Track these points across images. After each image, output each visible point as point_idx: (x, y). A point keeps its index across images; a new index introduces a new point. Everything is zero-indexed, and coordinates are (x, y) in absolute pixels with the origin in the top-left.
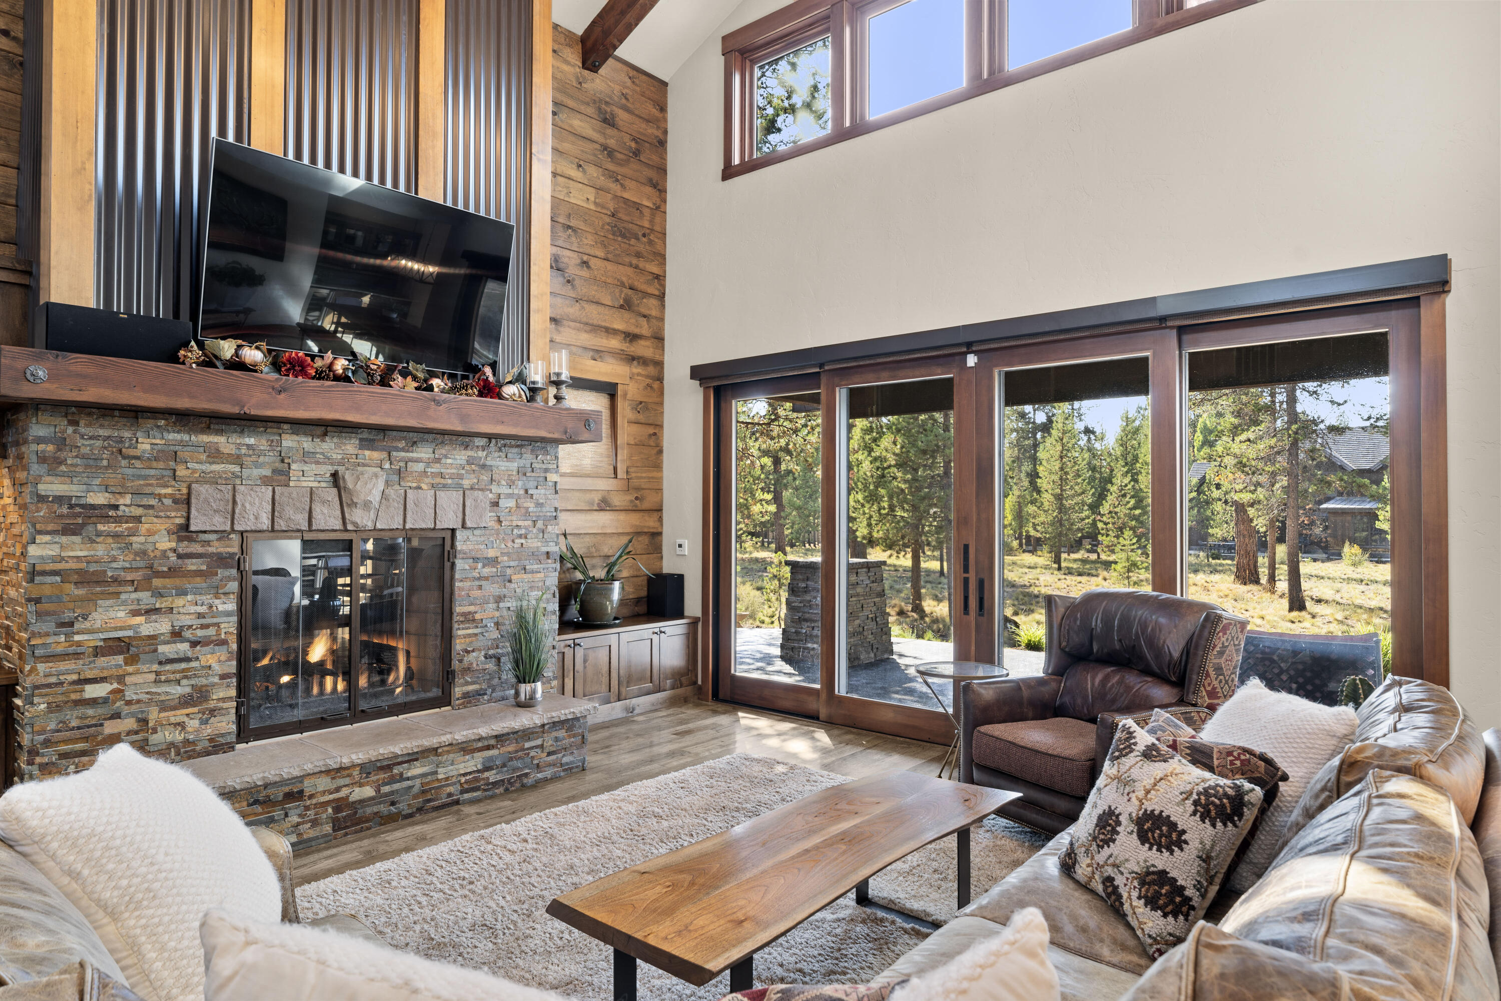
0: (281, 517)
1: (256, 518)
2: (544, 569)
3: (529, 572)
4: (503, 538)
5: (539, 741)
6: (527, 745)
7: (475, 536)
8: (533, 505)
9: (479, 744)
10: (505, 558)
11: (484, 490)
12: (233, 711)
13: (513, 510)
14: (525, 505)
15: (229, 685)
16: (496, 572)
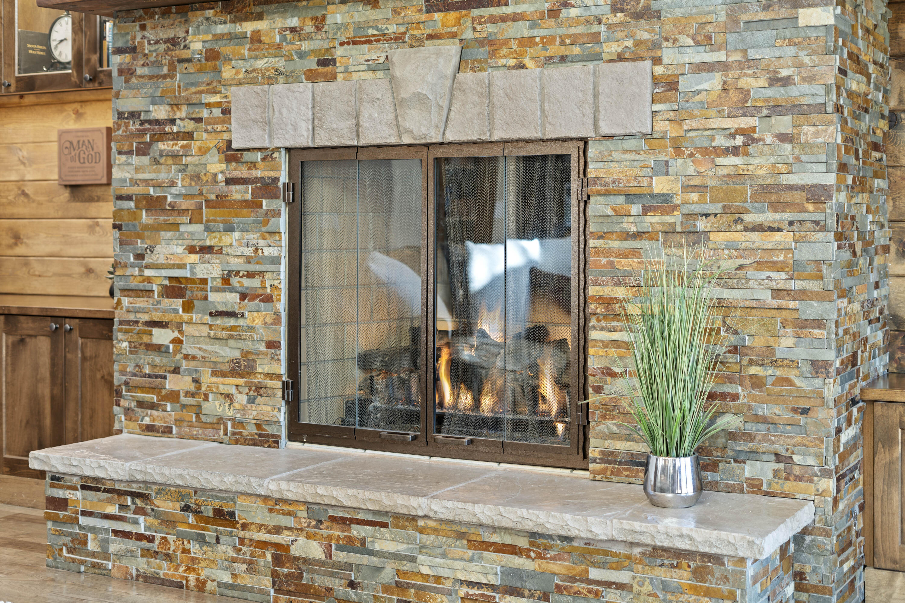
0: (321, 127)
1: (295, 130)
2: (791, 224)
3: (753, 229)
4: (692, 155)
5: (623, 577)
6: (594, 574)
7: (626, 151)
8: (762, 82)
9: (495, 538)
10: (695, 197)
11: (642, 59)
12: (280, 393)
13: (714, 96)
14: (743, 83)
15: (274, 358)
16: (672, 225)
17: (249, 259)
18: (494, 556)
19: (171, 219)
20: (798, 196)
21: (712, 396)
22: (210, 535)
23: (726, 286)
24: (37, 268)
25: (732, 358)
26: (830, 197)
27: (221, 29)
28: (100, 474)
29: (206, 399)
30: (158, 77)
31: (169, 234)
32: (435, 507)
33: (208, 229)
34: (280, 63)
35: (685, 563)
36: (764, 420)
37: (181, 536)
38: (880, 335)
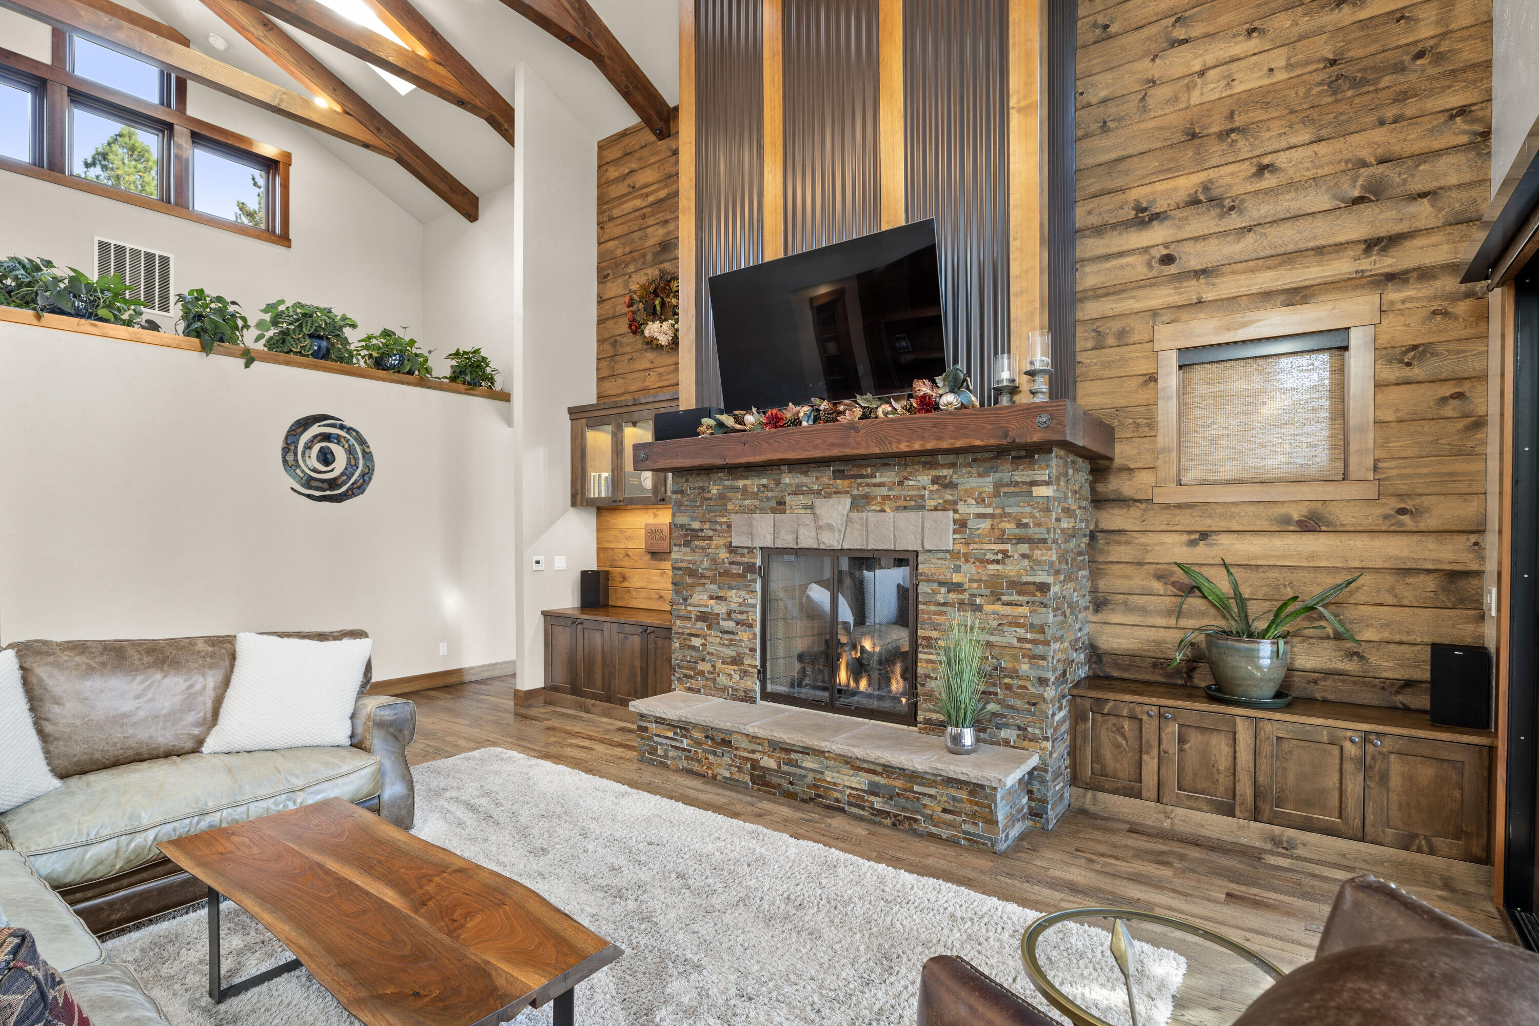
0: (778, 538)
1: (765, 538)
2: (1028, 603)
3: (1007, 604)
4: (974, 563)
5: (932, 791)
6: (917, 788)
7: (938, 559)
8: (1012, 525)
9: (865, 765)
10: (975, 585)
11: (948, 510)
12: (756, 676)
13: (986, 531)
14: (1002, 525)
15: (754, 657)
16: (963, 600)
17: (740, 605)
18: (865, 774)
19: (701, 581)
20: (1031, 587)
21: (983, 693)
22: (719, 751)
23: (992, 634)
24: (634, 594)
25: (994, 673)
26: (1049, 590)
27: (727, 483)
28: (664, 716)
29: (718, 676)
30: (695, 506)
31: (700, 589)
32: (834, 748)
33: (719, 588)
34: (757, 502)
35: (964, 787)
36: (1012, 707)
37: (704, 751)
38: (1082, 656)
